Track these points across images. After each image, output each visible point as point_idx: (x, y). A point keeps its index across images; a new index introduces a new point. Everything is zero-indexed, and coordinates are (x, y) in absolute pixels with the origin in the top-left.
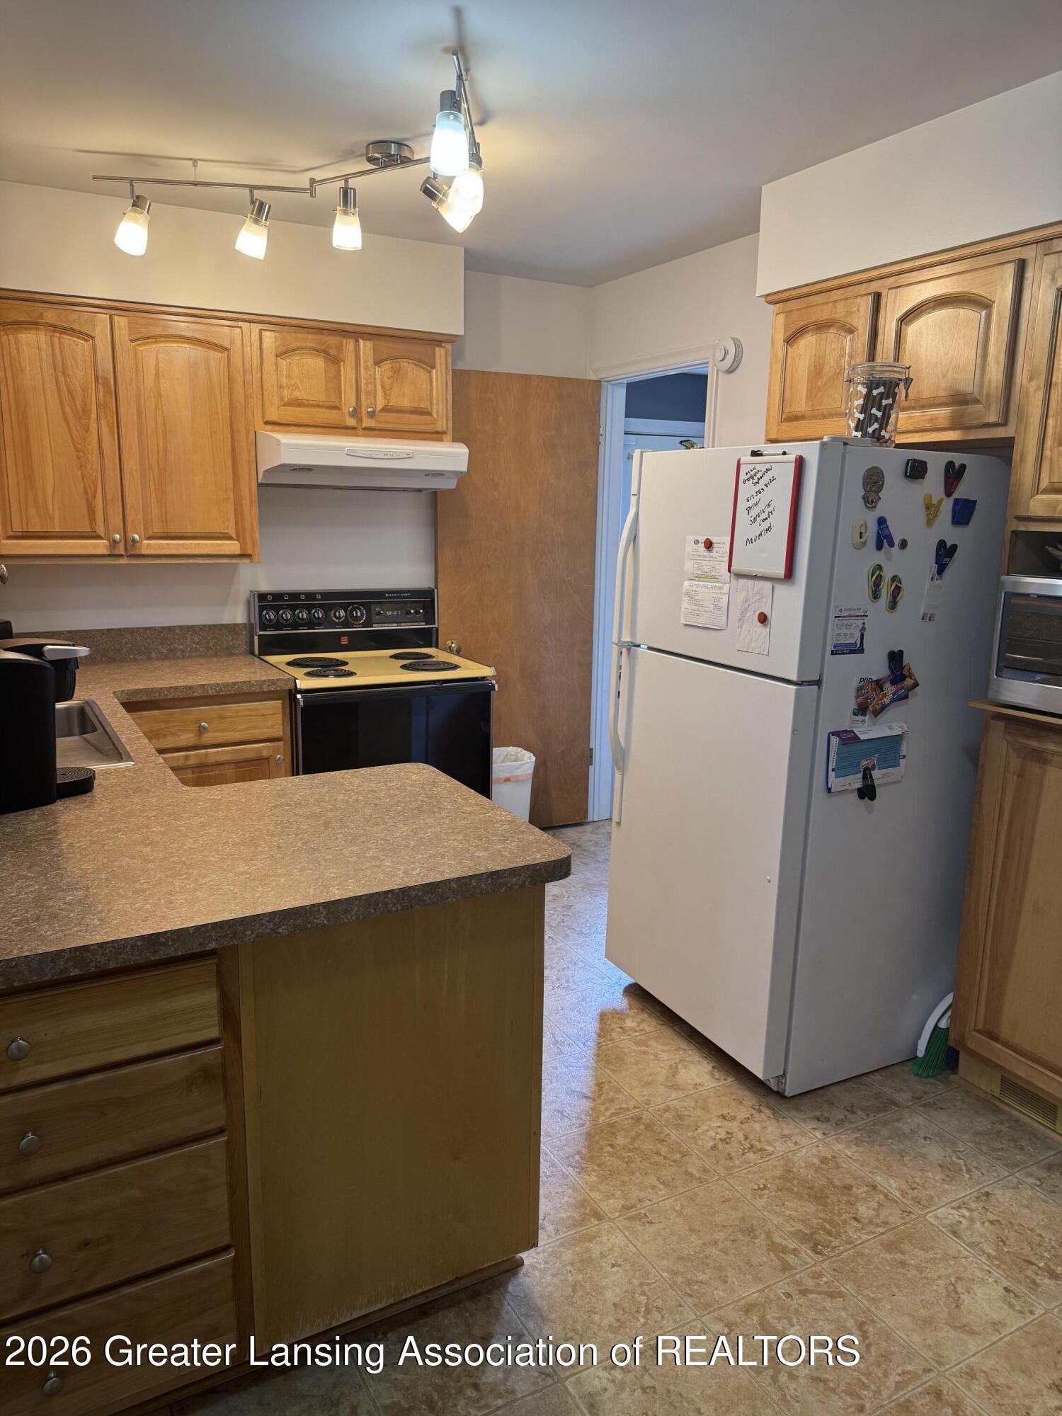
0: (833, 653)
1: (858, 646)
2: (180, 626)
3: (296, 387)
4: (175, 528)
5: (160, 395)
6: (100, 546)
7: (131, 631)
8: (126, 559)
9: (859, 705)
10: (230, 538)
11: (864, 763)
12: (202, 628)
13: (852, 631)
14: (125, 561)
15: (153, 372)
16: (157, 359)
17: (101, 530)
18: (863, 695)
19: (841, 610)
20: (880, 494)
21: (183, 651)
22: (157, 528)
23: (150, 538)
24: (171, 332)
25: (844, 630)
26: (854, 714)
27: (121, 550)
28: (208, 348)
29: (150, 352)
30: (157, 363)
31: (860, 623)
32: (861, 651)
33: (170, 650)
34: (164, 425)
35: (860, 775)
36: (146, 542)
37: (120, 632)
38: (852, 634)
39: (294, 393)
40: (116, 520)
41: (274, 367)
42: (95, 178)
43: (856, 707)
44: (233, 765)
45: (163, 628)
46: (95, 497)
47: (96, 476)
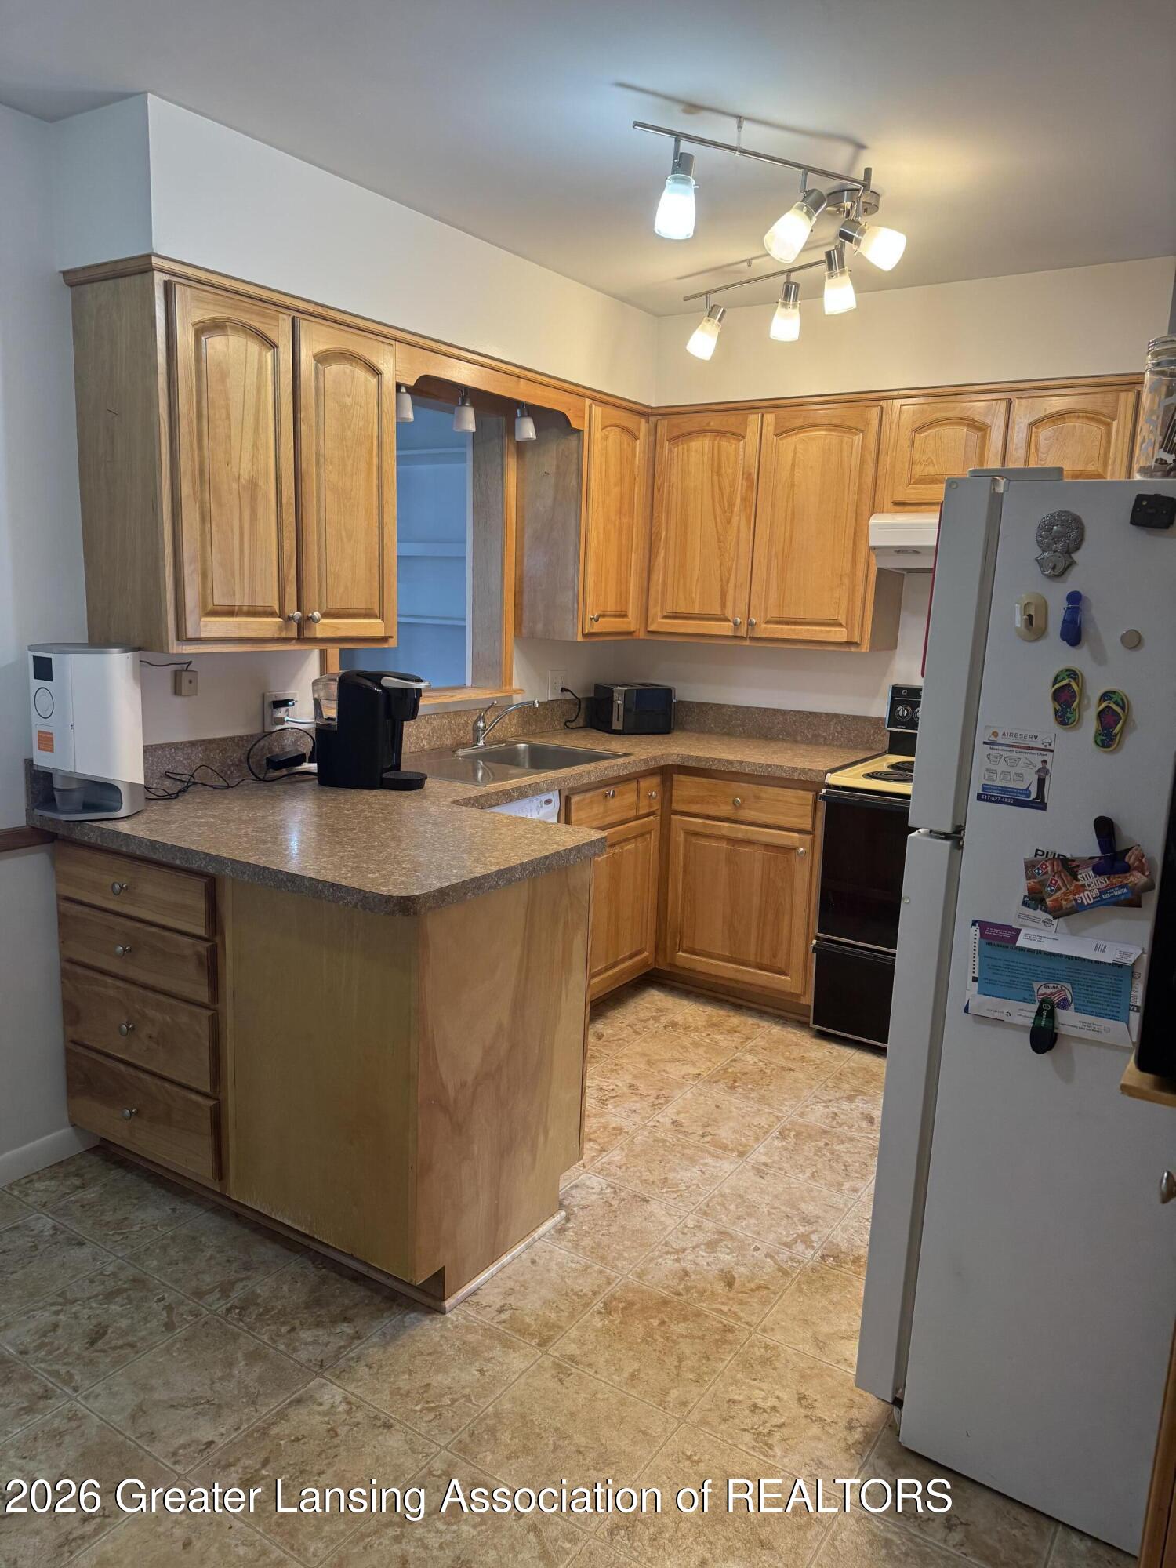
0: (980, 797)
1: (1034, 795)
2: (826, 714)
3: (930, 462)
4: (789, 614)
5: (793, 485)
6: (726, 628)
7: (784, 712)
8: (748, 640)
9: (1031, 890)
10: (840, 625)
11: (1042, 990)
12: (846, 718)
13: (1018, 769)
14: (747, 643)
15: (790, 462)
16: (795, 448)
17: (729, 614)
18: (1035, 877)
19: (995, 734)
20: (1076, 556)
21: (825, 738)
22: (773, 613)
23: (768, 622)
24: (811, 421)
25: (1002, 766)
26: (1025, 904)
27: (742, 632)
28: (844, 432)
29: (791, 443)
30: (795, 453)
31: (1037, 760)
32: (1040, 804)
33: (814, 736)
34: (793, 513)
35: (1035, 1007)
36: (764, 626)
37: (775, 712)
38: (1020, 775)
39: (927, 469)
40: (743, 607)
41: (909, 443)
42: (686, 299)
43: (1027, 894)
44: (762, 848)
45: (810, 713)
46: (728, 583)
47: (732, 565)
